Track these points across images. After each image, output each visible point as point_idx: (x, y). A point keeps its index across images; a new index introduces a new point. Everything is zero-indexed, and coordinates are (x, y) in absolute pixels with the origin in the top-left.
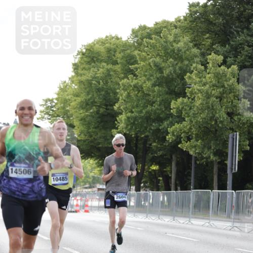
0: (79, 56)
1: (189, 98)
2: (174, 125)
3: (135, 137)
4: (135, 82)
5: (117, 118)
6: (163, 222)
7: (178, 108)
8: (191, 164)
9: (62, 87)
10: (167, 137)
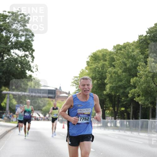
0: (89, 58)
1: (139, 77)
2: (132, 90)
3: (114, 95)
4: (114, 70)
5: (106, 86)
6: (126, 134)
7: (134, 82)
8: (140, 107)
9: (81, 72)
10: (129, 95)
